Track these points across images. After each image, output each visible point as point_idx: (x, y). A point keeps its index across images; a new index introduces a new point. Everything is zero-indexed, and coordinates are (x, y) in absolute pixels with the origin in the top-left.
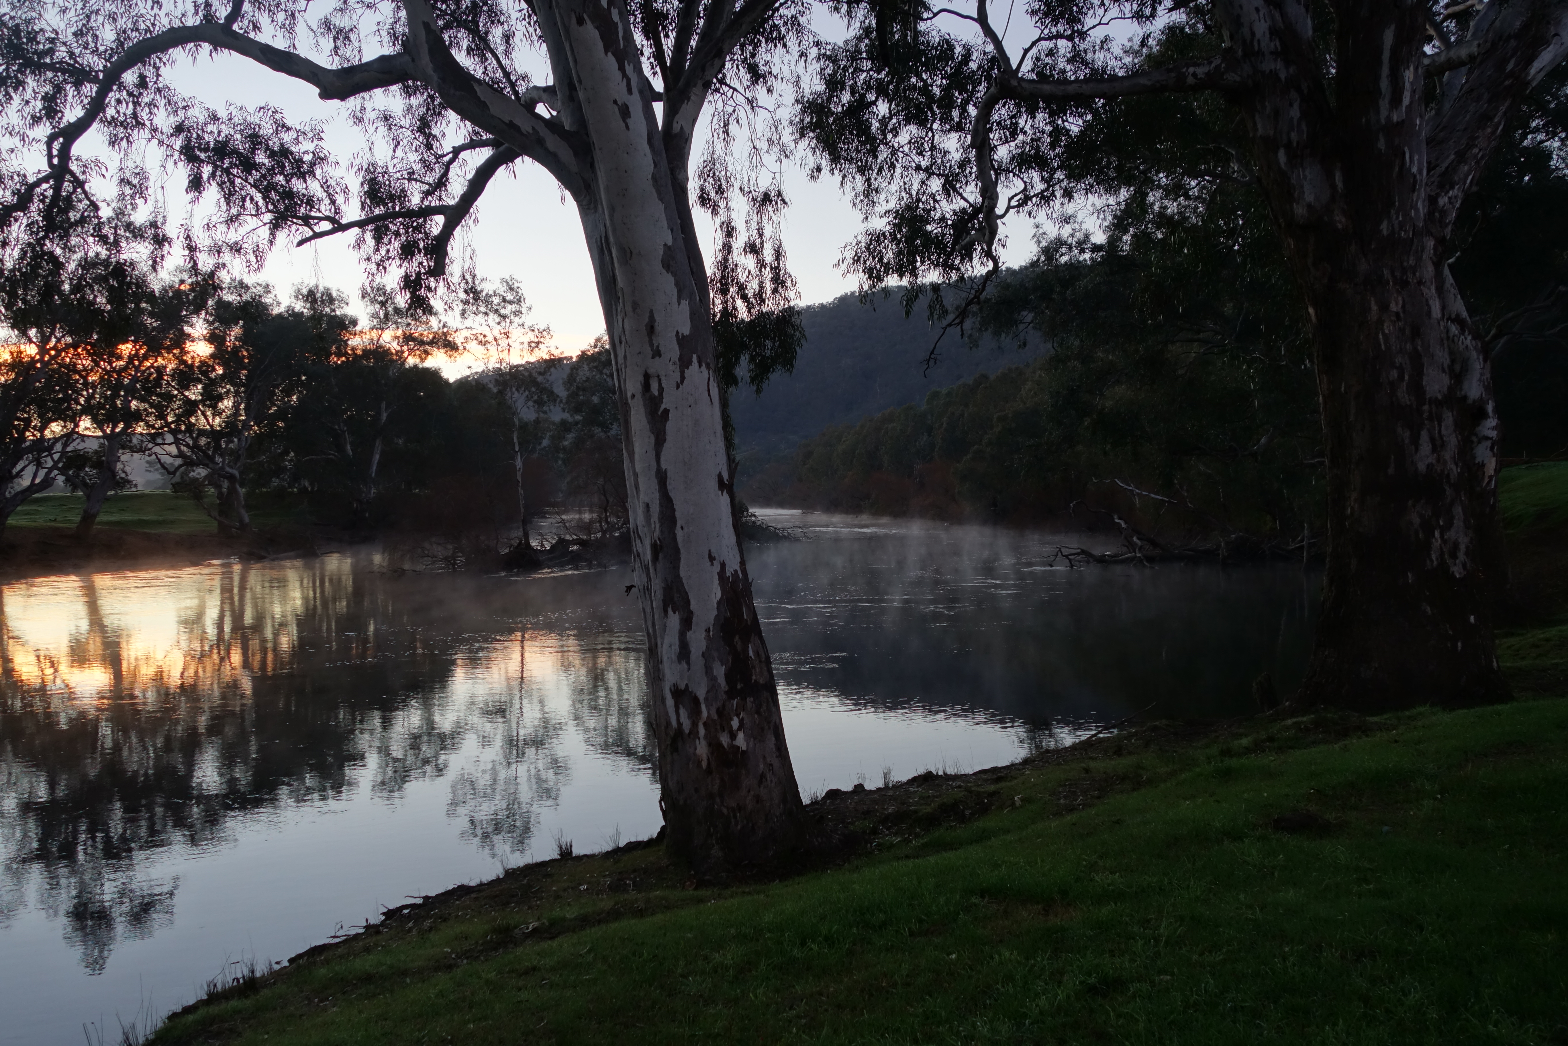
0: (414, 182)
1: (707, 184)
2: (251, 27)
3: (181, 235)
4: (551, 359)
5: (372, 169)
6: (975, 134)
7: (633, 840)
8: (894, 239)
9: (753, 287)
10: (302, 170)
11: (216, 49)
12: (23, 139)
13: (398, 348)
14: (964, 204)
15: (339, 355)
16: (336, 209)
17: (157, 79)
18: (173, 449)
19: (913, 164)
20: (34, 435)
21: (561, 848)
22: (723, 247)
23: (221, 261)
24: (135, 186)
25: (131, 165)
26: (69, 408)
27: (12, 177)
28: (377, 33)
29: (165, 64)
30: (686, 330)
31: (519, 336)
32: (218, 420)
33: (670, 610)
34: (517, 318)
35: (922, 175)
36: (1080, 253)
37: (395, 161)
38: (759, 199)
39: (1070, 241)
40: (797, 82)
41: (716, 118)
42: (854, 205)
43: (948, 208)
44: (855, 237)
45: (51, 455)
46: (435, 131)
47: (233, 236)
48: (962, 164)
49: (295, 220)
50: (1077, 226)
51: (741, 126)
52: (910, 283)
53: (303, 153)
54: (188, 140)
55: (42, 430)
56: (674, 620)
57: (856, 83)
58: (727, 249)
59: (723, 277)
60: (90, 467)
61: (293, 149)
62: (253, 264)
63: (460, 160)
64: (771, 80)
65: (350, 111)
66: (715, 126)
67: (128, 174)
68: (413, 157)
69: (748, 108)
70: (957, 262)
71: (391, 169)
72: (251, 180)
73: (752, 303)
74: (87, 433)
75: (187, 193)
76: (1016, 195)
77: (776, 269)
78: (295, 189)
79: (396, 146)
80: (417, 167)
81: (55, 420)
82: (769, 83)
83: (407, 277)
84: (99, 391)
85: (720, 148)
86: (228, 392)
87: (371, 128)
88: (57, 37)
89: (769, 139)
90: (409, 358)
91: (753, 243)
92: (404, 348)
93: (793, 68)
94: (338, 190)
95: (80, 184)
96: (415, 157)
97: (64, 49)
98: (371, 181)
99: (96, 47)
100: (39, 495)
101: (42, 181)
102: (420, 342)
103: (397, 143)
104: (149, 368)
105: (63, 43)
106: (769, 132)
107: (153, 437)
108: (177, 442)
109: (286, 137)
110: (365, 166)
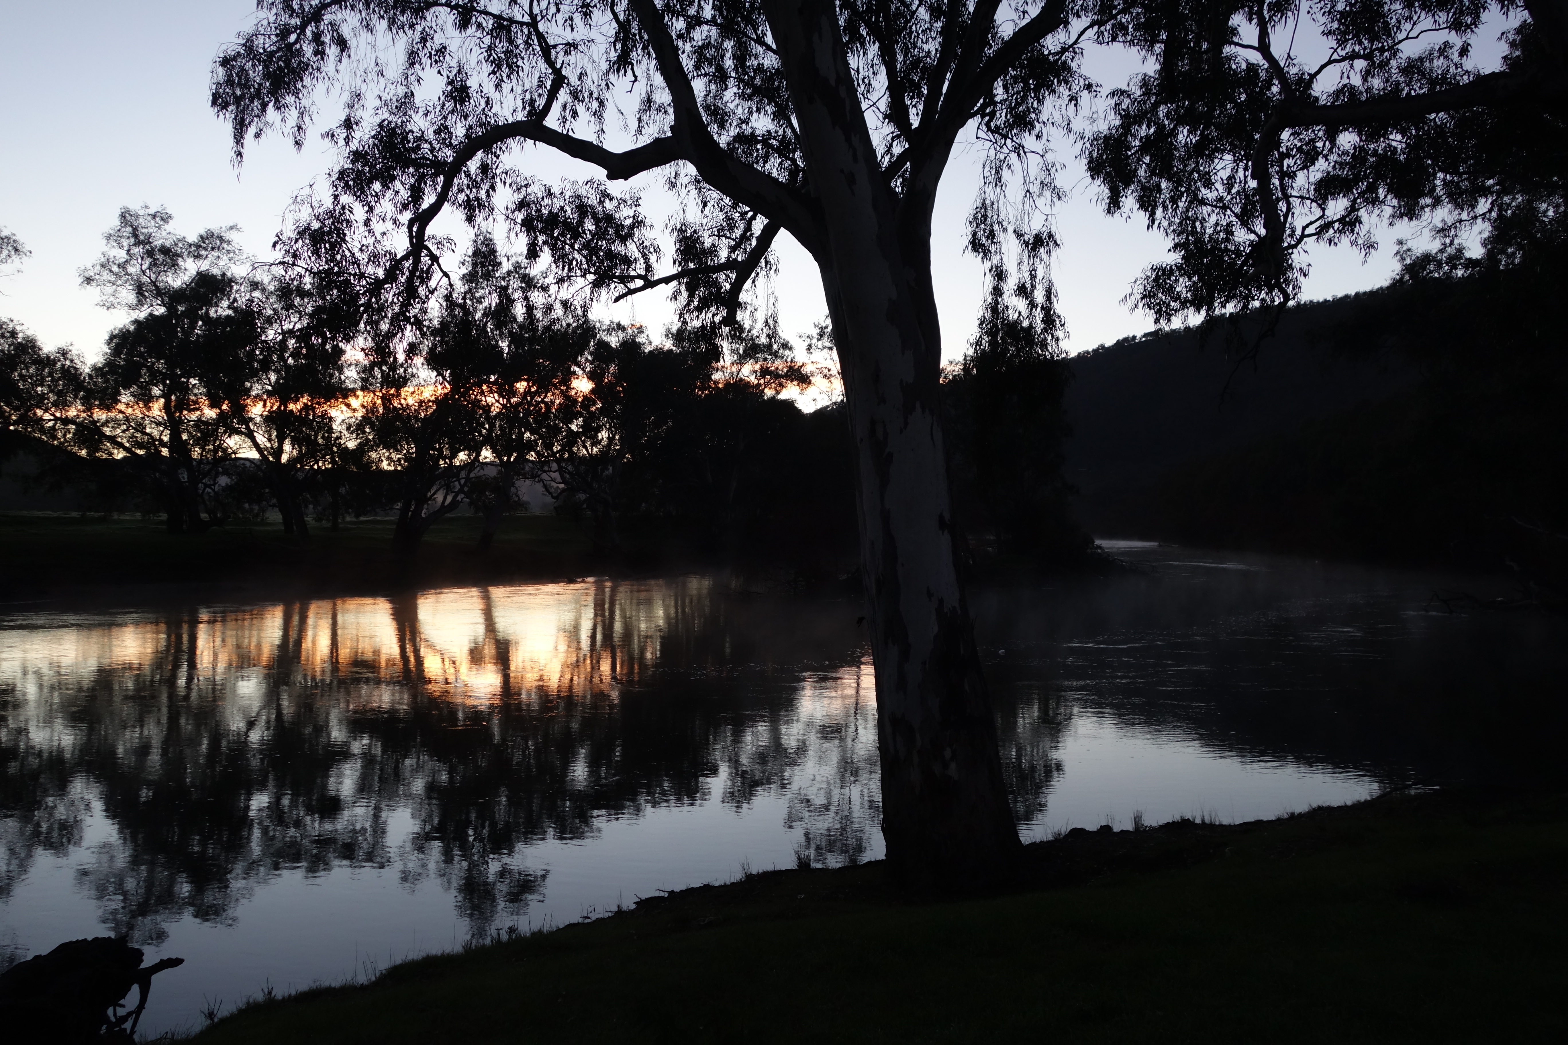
0: (722, 239)
1: (979, 229)
5: (684, 228)
8: (1186, 274)
10: (624, 235)
12: (394, 224)
13: (756, 381)
15: (703, 389)
17: (498, 165)
18: (556, 475)
20: (446, 463)
22: (993, 290)
26: (473, 439)
27: (385, 255)
29: (504, 152)
30: (910, 379)
32: (595, 450)
36: (1452, 270)
37: (705, 220)
38: (1031, 242)
40: (1068, 126)
44: (1142, 272)
45: (458, 480)
47: (564, 294)
49: (614, 280)
50: (1448, 241)
51: (1013, 171)
52: (1208, 316)
53: (625, 218)
54: (528, 214)
55: (452, 459)
56: (894, 652)
58: (997, 291)
59: (993, 319)
60: (490, 491)
61: (615, 215)
64: (1039, 127)
65: (666, 178)
66: (986, 174)
71: (702, 228)
74: (487, 461)
76: (1311, 223)
77: (1047, 310)
78: (616, 251)
79: (704, 208)
81: (463, 450)
82: (1038, 130)
83: (703, 327)
84: (498, 424)
85: (992, 195)
86: (605, 425)
87: (683, 192)
88: (422, 136)
89: (1042, 183)
90: (766, 390)
91: (1024, 285)
92: (762, 381)
93: (1064, 112)
94: (652, 250)
95: (435, 259)
96: (721, 216)
97: (427, 146)
98: (685, 239)
99: (450, 142)
100: (449, 515)
101: (405, 257)
102: (775, 375)
103: (705, 204)
104: (539, 403)
105: (426, 141)
106: (1043, 176)
107: (542, 465)
108: (560, 470)
109: (609, 205)
110: (679, 226)
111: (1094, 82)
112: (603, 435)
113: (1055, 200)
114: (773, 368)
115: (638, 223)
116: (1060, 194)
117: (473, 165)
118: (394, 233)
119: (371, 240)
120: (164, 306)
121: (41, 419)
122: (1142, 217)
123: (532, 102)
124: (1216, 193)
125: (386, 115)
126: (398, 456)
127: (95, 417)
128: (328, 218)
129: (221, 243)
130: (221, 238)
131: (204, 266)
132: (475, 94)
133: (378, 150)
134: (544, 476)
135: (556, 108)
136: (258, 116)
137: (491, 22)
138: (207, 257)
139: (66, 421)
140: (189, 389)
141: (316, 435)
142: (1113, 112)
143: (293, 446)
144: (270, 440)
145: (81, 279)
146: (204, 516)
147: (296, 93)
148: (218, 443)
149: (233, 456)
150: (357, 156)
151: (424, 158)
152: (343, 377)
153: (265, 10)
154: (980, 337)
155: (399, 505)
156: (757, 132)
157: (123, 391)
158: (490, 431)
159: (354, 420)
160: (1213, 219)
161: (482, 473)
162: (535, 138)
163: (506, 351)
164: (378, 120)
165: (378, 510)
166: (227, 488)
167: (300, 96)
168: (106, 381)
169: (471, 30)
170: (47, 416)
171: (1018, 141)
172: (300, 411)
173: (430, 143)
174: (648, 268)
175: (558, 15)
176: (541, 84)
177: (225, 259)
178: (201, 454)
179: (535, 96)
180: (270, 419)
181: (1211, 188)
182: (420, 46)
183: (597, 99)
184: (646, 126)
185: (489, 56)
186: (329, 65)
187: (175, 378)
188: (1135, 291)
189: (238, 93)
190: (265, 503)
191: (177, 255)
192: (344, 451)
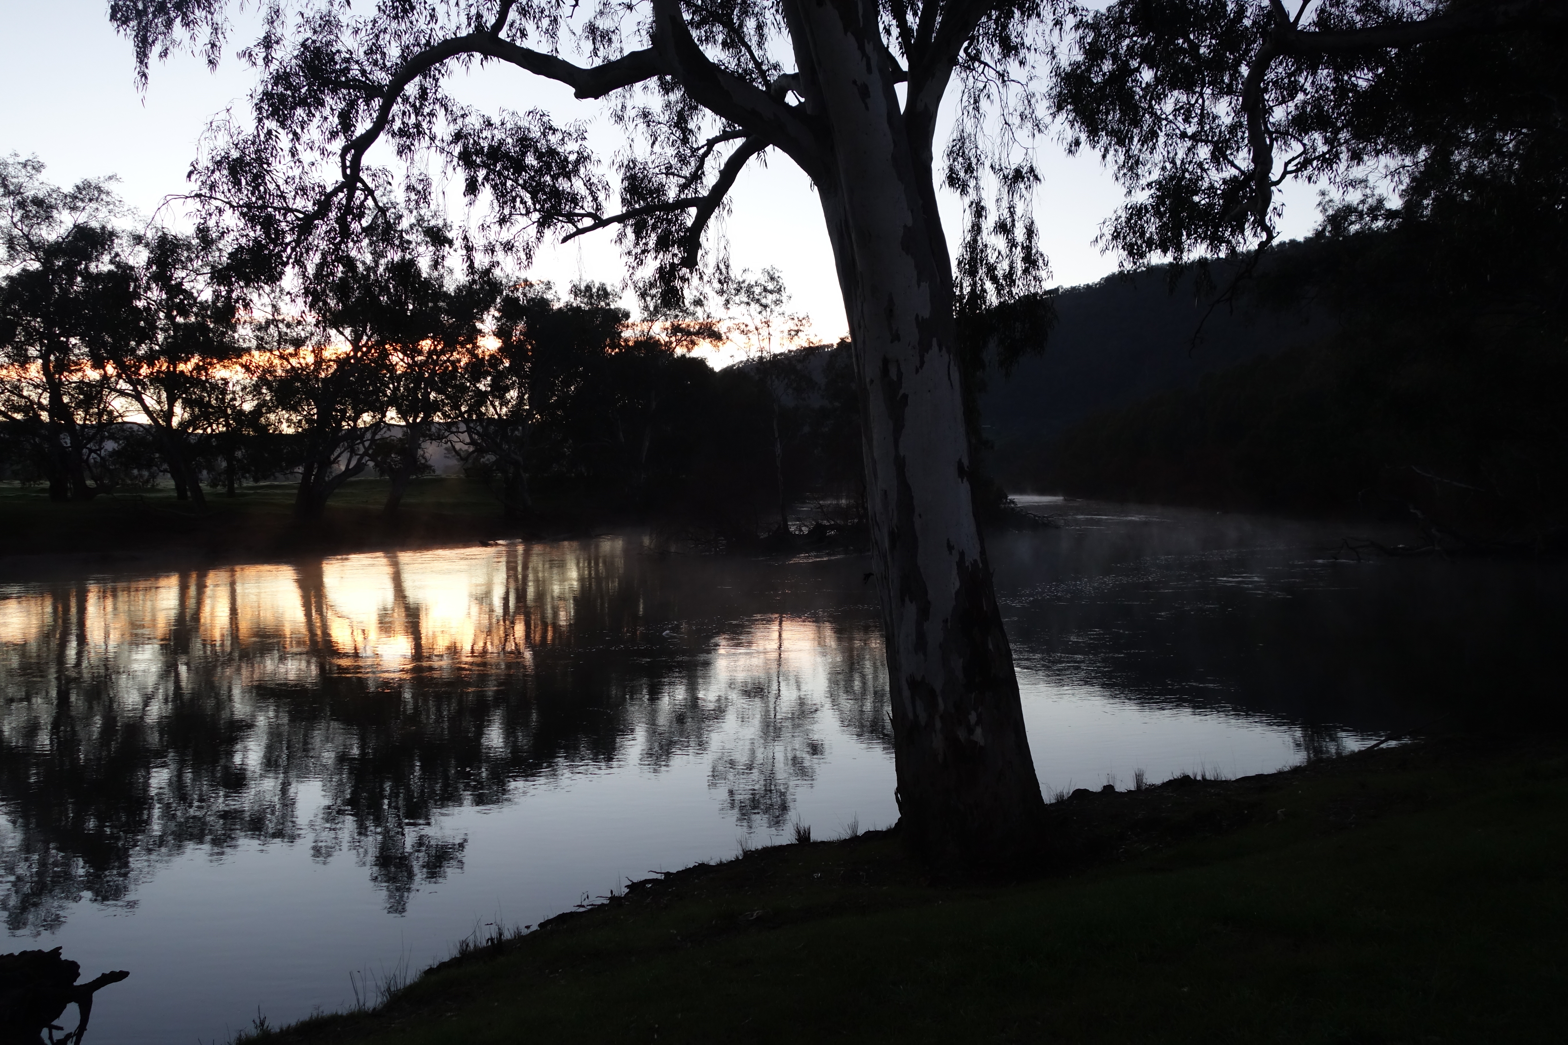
0: (671, 177)
1: (956, 163)
2: (518, 34)
3: (460, 236)
4: (810, 347)
5: (631, 165)
6: (1245, 94)
7: (872, 829)
8: (1158, 214)
9: (1003, 267)
10: (567, 170)
11: (486, 58)
12: (323, 153)
13: (667, 339)
14: (1235, 172)
15: (613, 346)
16: (597, 206)
17: (436, 91)
18: (466, 437)
19: (1178, 132)
20: (349, 425)
21: (798, 832)
22: (973, 227)
23: (495, 259)
24: (419, 192)
25: (416, 172)
26: (378, 399)
27: (313, 188)
28: (637, 33)
29: (443, 75)
30: (926, 314)
31: (780, 325)
32: (504, 410)
33: (907, 599)
34: (778, 307)
35: (1189, 143)
36: (1372, 221)
37: (653, 157)
38: (1010, 177)
39: (1360, 207)
40: (1053, 54)
41: (966, 95)
42: (1117, 179)
43: (1216, 177)
44: (1115, 212)
45: (362, 442)
46: (691, 125)
47: (506, 234)
48: (1233, 128)
49: (561, 218)
50: (1368, 191)
51: (992, 102)
52: (1175, 259)
53: (569, 153)
54: (465, 147)
55: (355, 420)
56: (911, 609)
57: (1118, 50)
58: (976, 229)
59: (971, 258)
60: (396, 453)
61: (559, 150)
62: (524, 261)
63: (715, 153)
64: (1023, 52)
65: (612, 110)
66: (965, 104)
67: (413, 181)
68: (671, 151)
69: (999, 82)
70: (1227, 234)
71: (650, 165)
72: (521, 182)
73: (1002, 285)
74: (393, 422)
75: (465, 196)
76: (1294, 159)
77: (1027, 249)
78: (561, 188)
79: (653, 143)
80: (674, 161)
81: (366, 411)
82: (1021, 55)
83: (661, 270)
84: (403, 383)
85: (970, 126)
86: (513, 384)
87: (631, 126)
88: (351, 56)
89: (1022, 114)
90: (677, 348)
91: (1003, 222)
92: (673, 339)
93: (1047, 37)
94: (600, 187)
95: (369, 192)
97: (357, 67)
98: (633, 176)
100: (353, 479)
101: (337, 191)
102: (687, 333)
103: (654, 139)
104: (444, 362)
105: (356, 62)
106: (1024, 106)
107: (450, 425)
108: (469, 431)
109: (554, 139)
110: (626, 163)
111: (1079, 6)
112: (513, 394)
113: (1036, 132)
114: (684, 326)
116: (1041, 126)
117: (411, 89)
118: (325, 163)
119: (297, 171)
120: (39, 260)
123: (479, 17)
125: (309, 34)
126: (299, 418)
128: (251, 145)
129: (99, 195)
130: (99, 189)
131: (81, 218)
133: (302, 71)
134: (452, 438)
136: (163, 33)
138: (84, 208)
140: (70, 349)
141: (210, 398)
143: (184, 409)
144: (159, 403)
146: (90, 483)
147: (207, 8)
148: (102, 406)
149: (120, 420)
150: (282, 78)
151: (354, 81)
152: (236, 336)
155: (300, 469)
158: (395, 391)
159: (249, 381)
161: (387, 435)
163: (409, 308)
164: (300, 38)
165: (277, 474)
166: (114, 453)
167: (212, 10)
171: (1003, 68)
172: (191, 372)
173: (361, 65)
177: (104, 211)
178: (85, 418)
179: (482, 10)
180: (159, 381)
183: (549, 17)
187: (52, 337)
188: (1105, 232)
190: (155, 468)
191: (51, 207)
192: (239, 414)
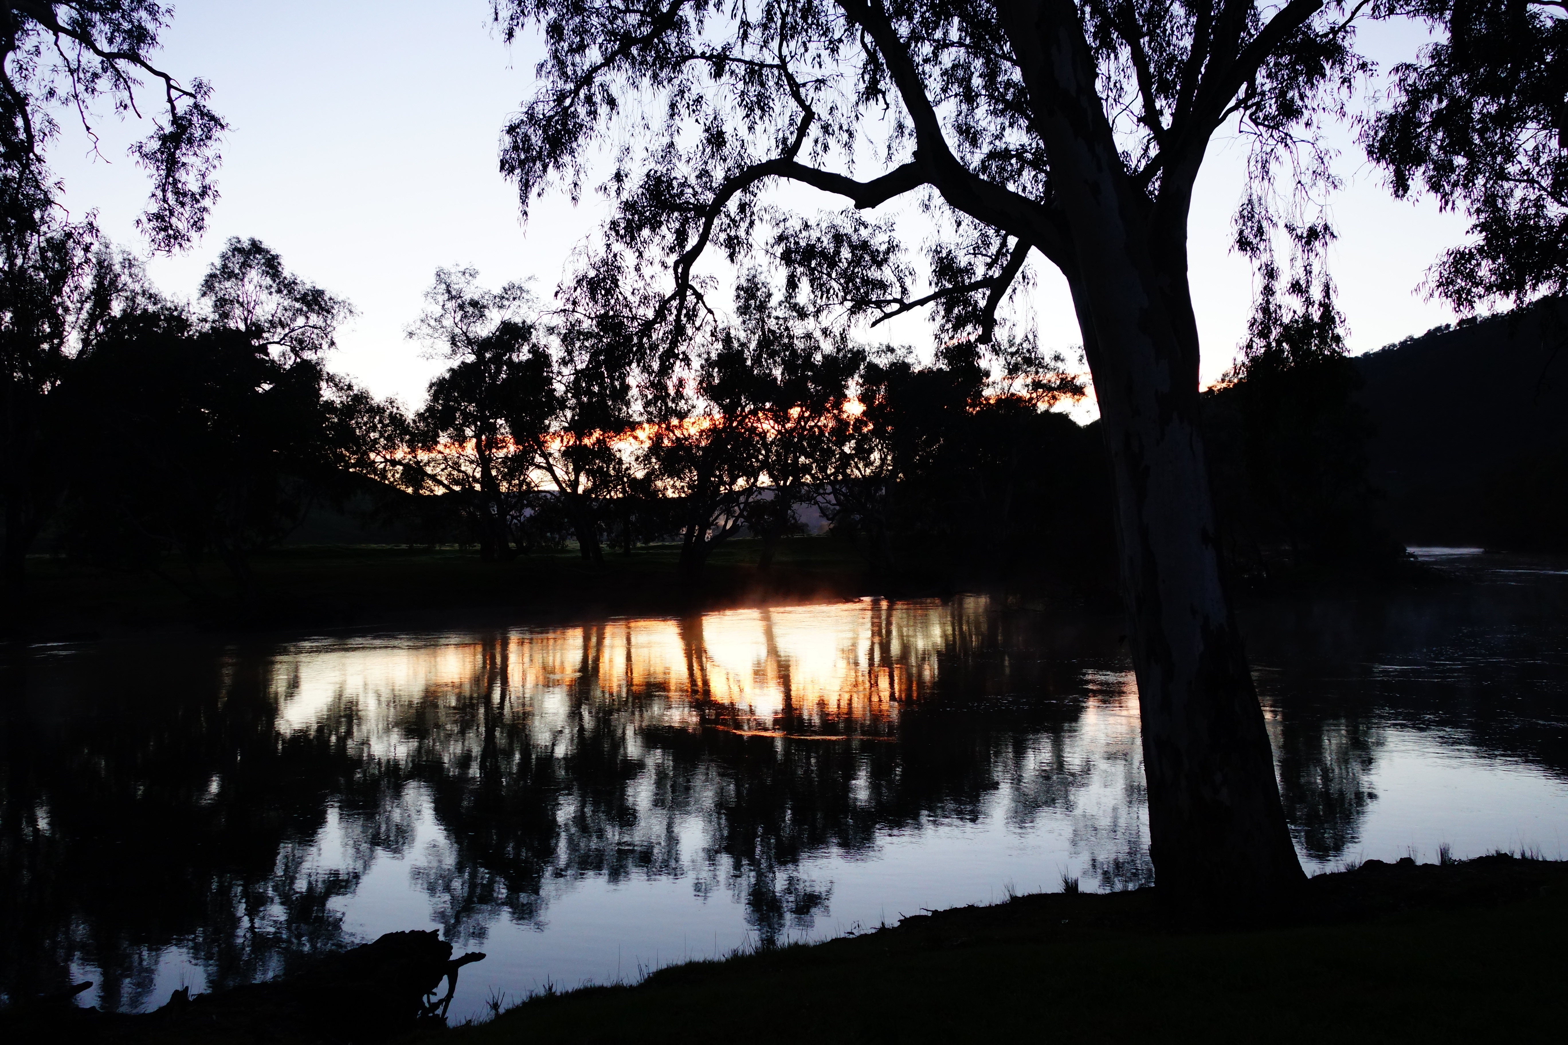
0: (980, 256)
1: (1246, 227)
10: (878, 260)
12: (662, 267)
13: (1029, 395)
15: (973, 406)
17: (756, 203)
18: (831, 498)
20: (726, 489)
22: (1264, 290)
26: (751, 465)
27: (654, 297)
29: (761, 190)
30: (1165, 389)
32: (868, 471)
37: (960, 239)
41: (1253, 160)
45: (739, 505)
47: (823, 323)
49: (870, 305)
51: (1281, 163)
53: (880, 244)
54: (787, 247)
55: (731, 485)
58: (1268, 291)
59: (1264, 320)
60: (769, 515)
61: (870, 242)
64: (1308, 114)
71: (957, 247)
74: (764, 485)
77: (1325, 306)
78: (872, 277)
81: (742, 476)
82: (1306, 117)
84: (774, 449)
85: (1259, 189)
86: (877, 446)
87: (937, 213)
88: (685, 182)
89: (1314, 172)
90: (1039, 404)
91: (1298, 282)
92: (1034, 395)
93: (1336, 95)
94: (907, 273)
95: (699, 297)
96: (977, 234)
97: (690, 191)
98: (941, 259)
99: (711, 185)
100: (730, 539)
101: (673, 298)
102: (1048, 388)
103: (959, 224)
104: (812, 427)
105: (689, 186)
106: (1315, 165)
107: (817, 486)
108: (835, 492)
109: (864, 233)
110: (934, 248)
111: (1369, 62)
112: (875, 456)
113: (1331, 188)
114: (1045, 382)
115: (892, 248)
116: (1336, 183)
117: (732, 204)
118: (662, 275)
119: (641, 284)
120: (474, 354)
121: (374, 462)
122: (1433, 200)
123: (785, 140)
124: (1518, 167)
125: (652, 165)
126: (682, 484)
127: (419, 458)
128: (603, 266)
129: (521, 294)
130: (520, 288)
131: (507, 315)
132: (730, 138)
133: (646, 198)
134: (819, 498)
135: (807, 144)
136: (540, 177)
137: (743, 68)
138: (509, 306)
139: (394, 463)
140: (497, 429)
141: (608, 467)
142: (1397, 89)
143: (588, 478)
144: (567, 473)
145: (405, 334)
146: (512, 545)
147: (572, 152)
148: (522, 477)
149: (536, 489)
150: (628, 206)
151: (688, 203)
152: (630, 412)
153: (543, 78)
154: (1251, 340)
155: (684, 530)
156: (1011, 147)
157: (441, 434)
158: (767, 456)
159: (641, 451)
160: (1519, 193)
161: (759, 497)
162: (789, 176)
163: (779, 379)
164: (645, 170)
165: (665, 536)
166: (531, 519)
167: (576, 154)
168: (428, 425)
169: (726, 77)
170: (379, 459)
171: (1285, 131)
172: (594, 445)
173: (693, 188)
174: (904, 291)
175: (806, 54)
176: (792, 122)
177: (525, 307)
178: (509, 488)
179: (788, 134)
180: (567, 454)
181: (1513, 162)
182: (678, 98)
183: (847, 131)
184: (895, 153)
185: (742, 101)
186: (600, 124)
187: (484, 419)
188: (1430, 279)
189: (523, 156)
190: (564, 532)
191: (484, 307)
192: (634, 481)
